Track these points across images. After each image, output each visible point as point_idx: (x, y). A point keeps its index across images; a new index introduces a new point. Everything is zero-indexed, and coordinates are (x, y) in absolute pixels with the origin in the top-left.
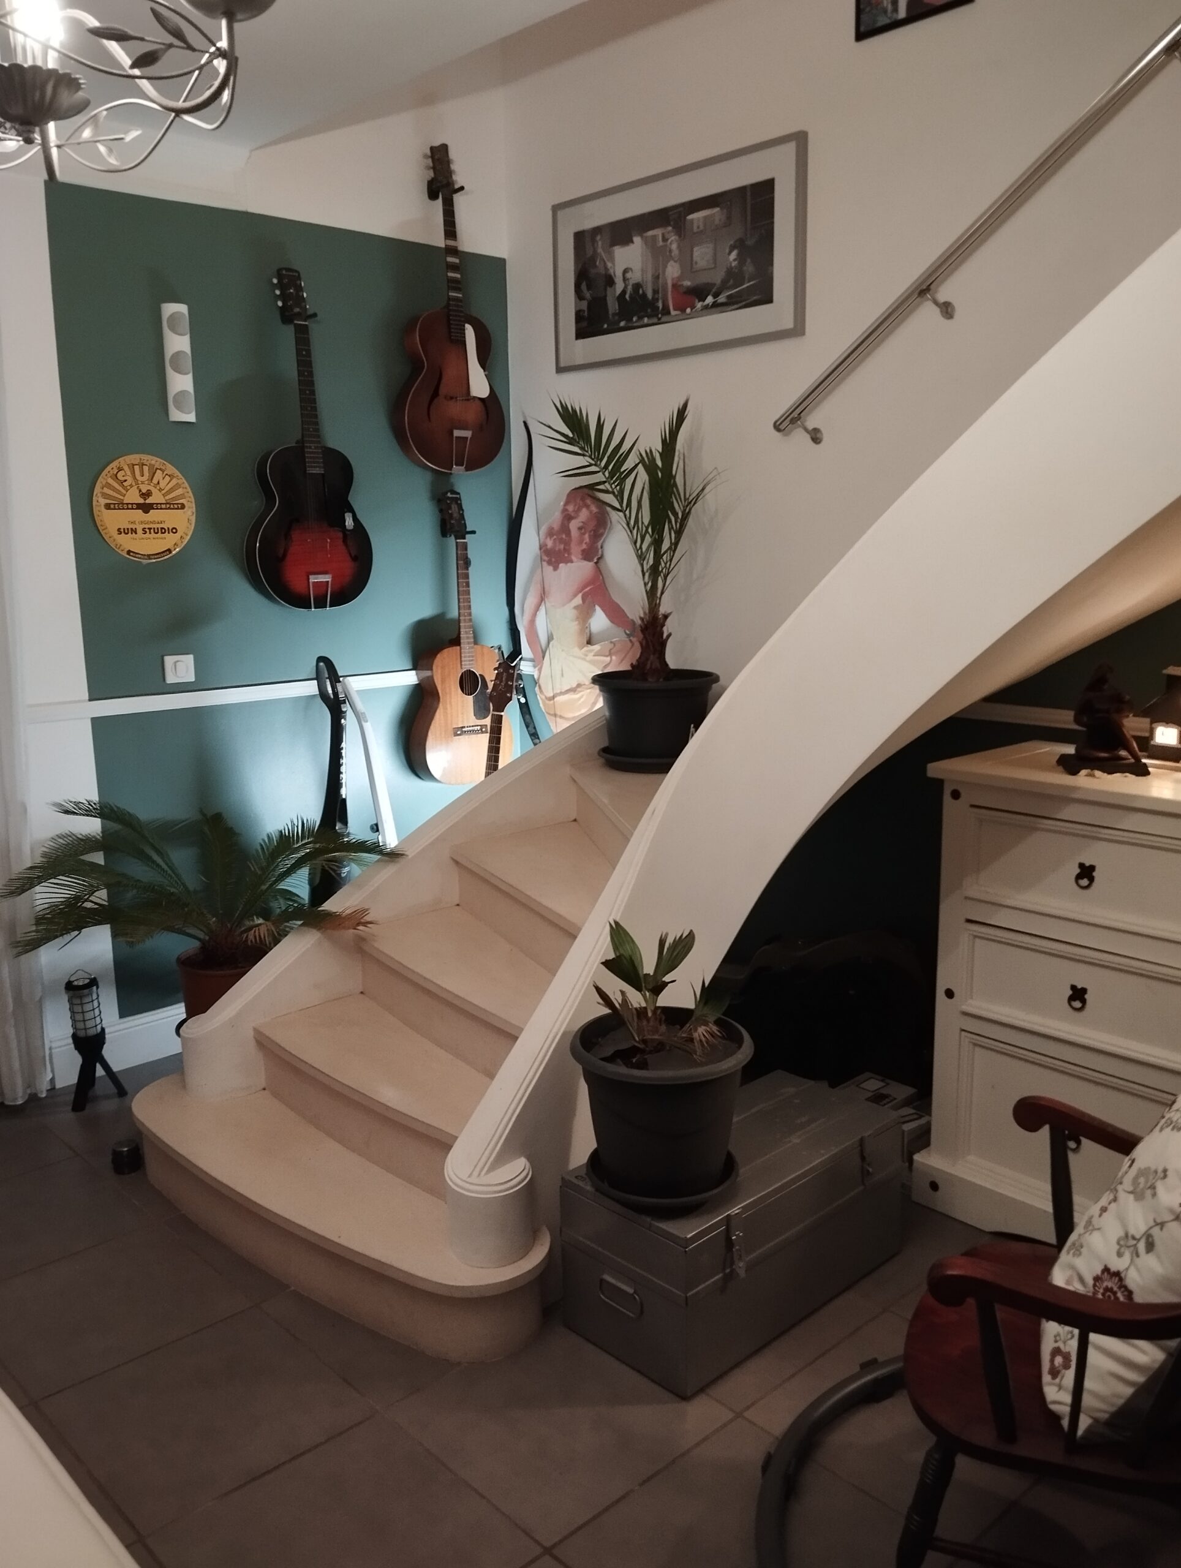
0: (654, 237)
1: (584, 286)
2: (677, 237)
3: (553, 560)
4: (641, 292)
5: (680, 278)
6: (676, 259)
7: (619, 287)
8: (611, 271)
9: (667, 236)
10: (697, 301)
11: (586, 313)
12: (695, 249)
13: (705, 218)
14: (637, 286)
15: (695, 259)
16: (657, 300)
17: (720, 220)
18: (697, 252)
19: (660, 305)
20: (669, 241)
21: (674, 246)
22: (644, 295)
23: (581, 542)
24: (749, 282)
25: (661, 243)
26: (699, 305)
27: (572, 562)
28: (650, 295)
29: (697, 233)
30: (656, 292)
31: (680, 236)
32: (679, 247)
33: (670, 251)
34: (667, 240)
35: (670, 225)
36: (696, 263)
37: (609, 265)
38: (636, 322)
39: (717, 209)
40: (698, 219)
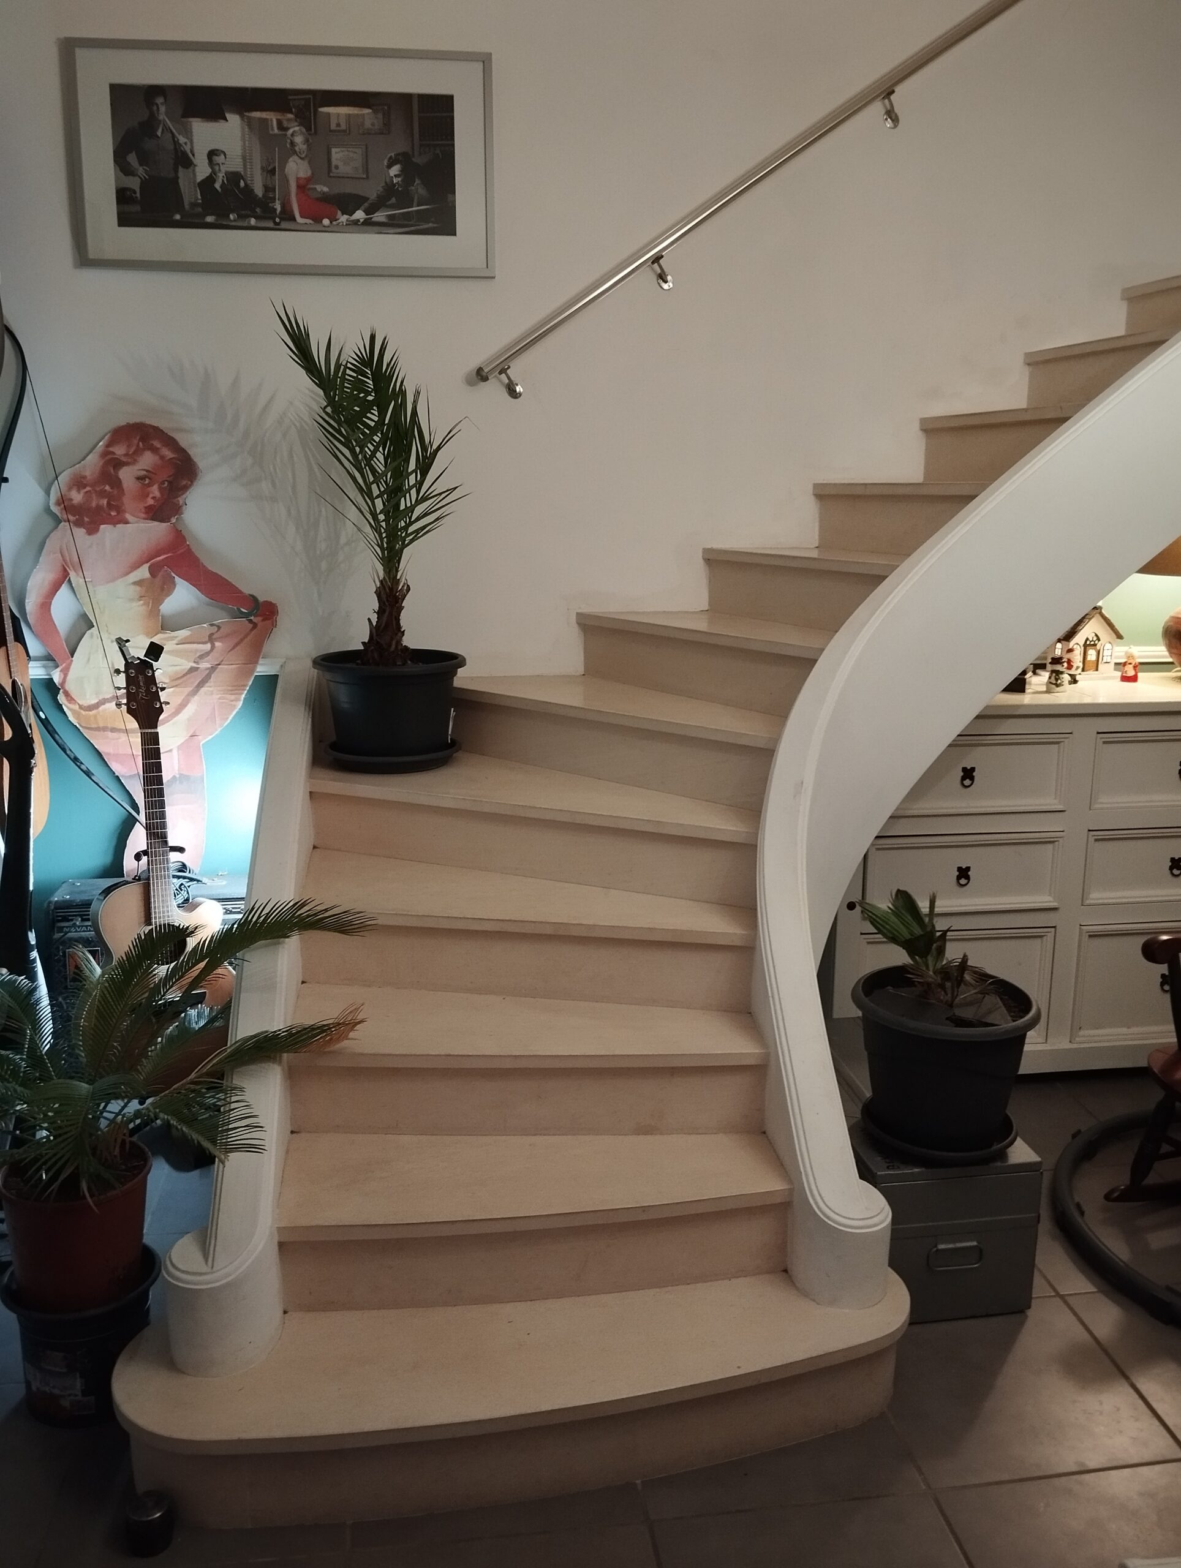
0: (264, 122)
1: (132, 159)
2: (304, 130)
3: (86, 519)
4: (242, 184)
5: (308, 180)
6: (303, 156)
7: (202, 170)
8: (187, 149)
9: (285, 124)
10: (339, 213)
11: (138, 195)
12: (334, 150)
13: (349, 116)
14: (234, 177)
15: (334, 162)
16: (273, 200)
17: (373, 124)
18: (337, 154)
19: (278, 207)
20: (290, 131)
21: (299, 139)
22: (248, 190)
23: (144, 495)
24: (418, 206)
25: (276, 131)
26: (344, 218)
27: (127, 523)
28: (259, 191)
29: (335, 131)
30: (268, 189)
31: (308, 129)
32: (307, 141)
33: (292, 144)
34: (287, 129)
35: (291, 112)
36: (337, 167)
37: (182, 139)
38: (235, 221)
39: (367, 111)
40: (338, 115)
